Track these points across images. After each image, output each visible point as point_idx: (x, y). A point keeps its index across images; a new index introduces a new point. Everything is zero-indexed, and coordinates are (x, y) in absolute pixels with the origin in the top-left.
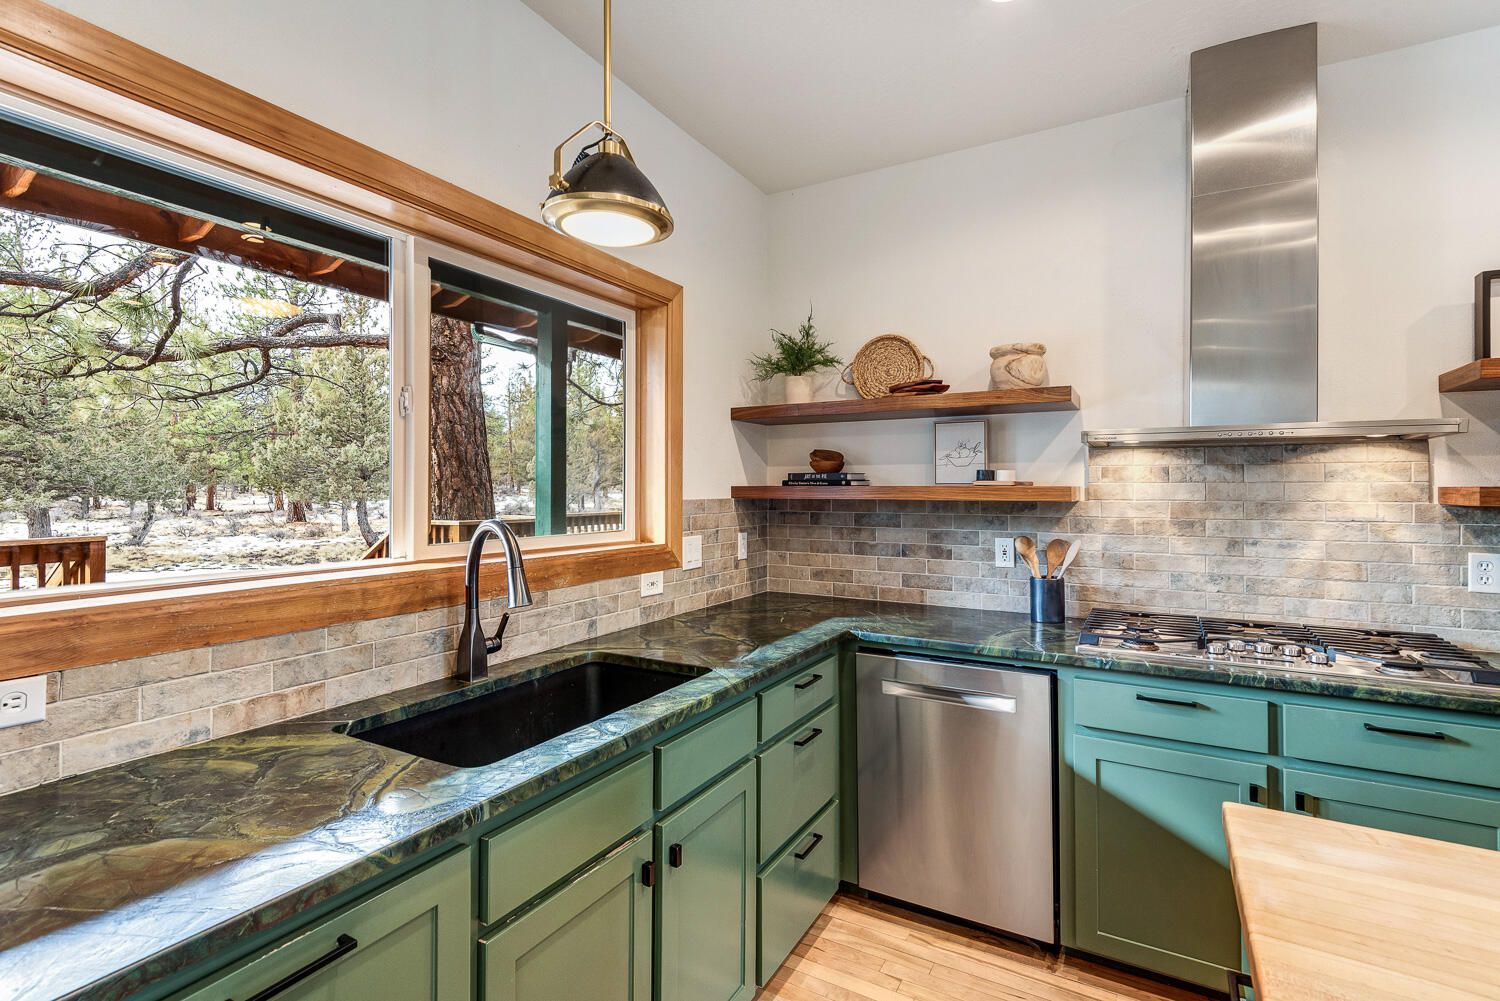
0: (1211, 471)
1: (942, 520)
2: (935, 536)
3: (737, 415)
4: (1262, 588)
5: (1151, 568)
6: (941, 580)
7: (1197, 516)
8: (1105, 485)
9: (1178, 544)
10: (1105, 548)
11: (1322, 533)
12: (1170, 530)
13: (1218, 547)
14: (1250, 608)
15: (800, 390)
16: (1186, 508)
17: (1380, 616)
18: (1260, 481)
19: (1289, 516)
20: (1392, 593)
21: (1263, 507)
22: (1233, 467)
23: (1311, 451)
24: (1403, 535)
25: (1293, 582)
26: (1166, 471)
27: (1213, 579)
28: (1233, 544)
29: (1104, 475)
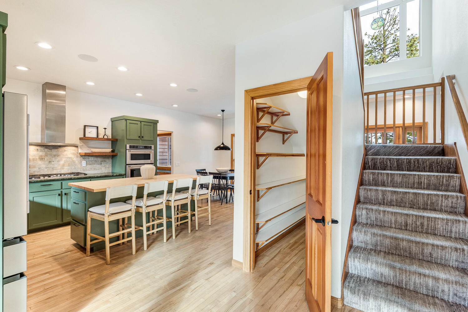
0: (46, 150)
4: (54, 169)
5: (35, 167)
7: (44, 157)
9: (40, 162)
11: (64, 159)
12: (38, 160)
13: (47, 162)
14: (52, 172)
16: (41, 156)
17: (72, 171)
18: (54, 152)
19: (59, 157)
20: (73, 167)
21: (55, 156)
22: (50, 149)
23: (62, 147)
24: (75, 159)
25: (59, 167)
26: (38, 149)
27: (46, 168)
28: (50, 162)
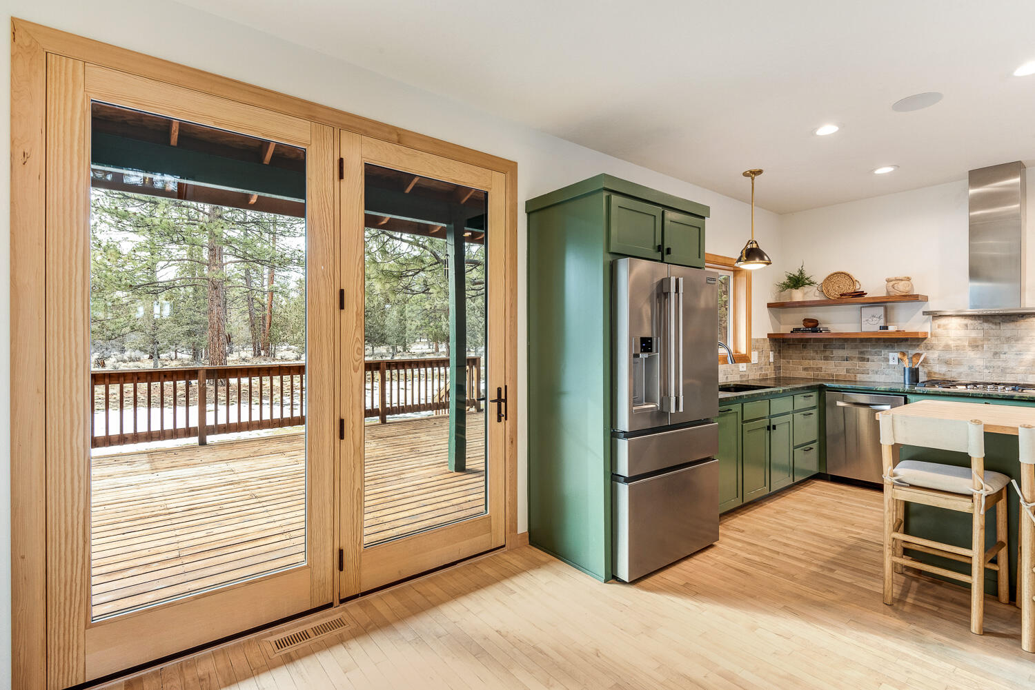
0: (986, 325)
1: (864, 346)
2: (862, 353)
3: (770, 306)
4: (1008, 371)
5: (960, 364)
6: (864, 370)
7: (980, 343)
8: (940, 331)
9: (971, 354)
10: (939, 356)
12: (968, 349)
13: (990, 355)
14: (1003, 379)
15: (798, 295)
16: (975, 340)
18: (1007, 329)
19: (1020, 342)
21: (1008, 339)
22: (996, 324)
23: (1030, 317)
25: (1021, 368)
26: (966, 325)
27: (987, 367)
28: (996, 353)
29: (938, 327)
